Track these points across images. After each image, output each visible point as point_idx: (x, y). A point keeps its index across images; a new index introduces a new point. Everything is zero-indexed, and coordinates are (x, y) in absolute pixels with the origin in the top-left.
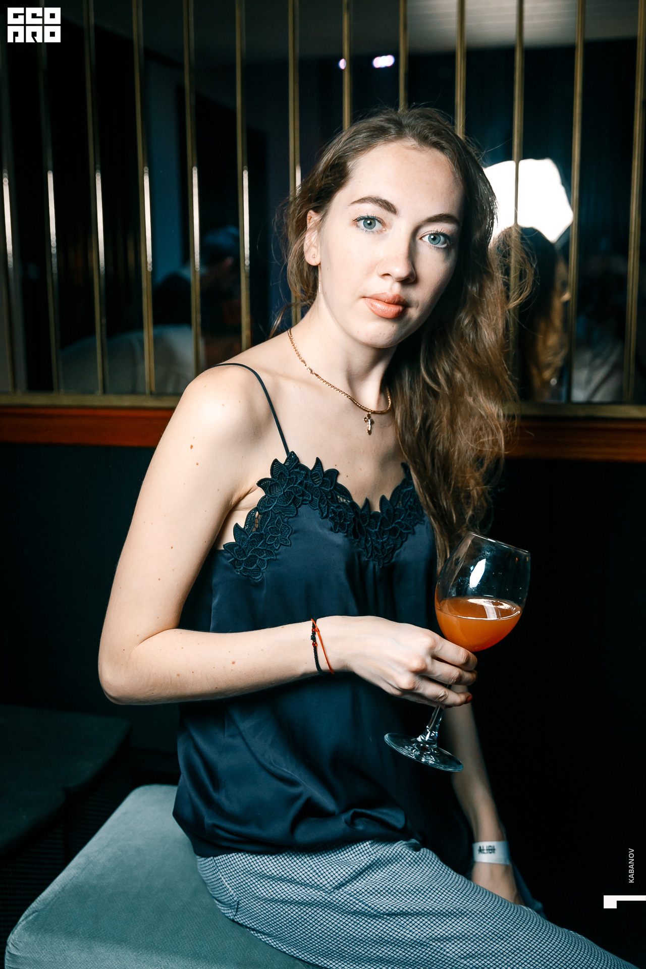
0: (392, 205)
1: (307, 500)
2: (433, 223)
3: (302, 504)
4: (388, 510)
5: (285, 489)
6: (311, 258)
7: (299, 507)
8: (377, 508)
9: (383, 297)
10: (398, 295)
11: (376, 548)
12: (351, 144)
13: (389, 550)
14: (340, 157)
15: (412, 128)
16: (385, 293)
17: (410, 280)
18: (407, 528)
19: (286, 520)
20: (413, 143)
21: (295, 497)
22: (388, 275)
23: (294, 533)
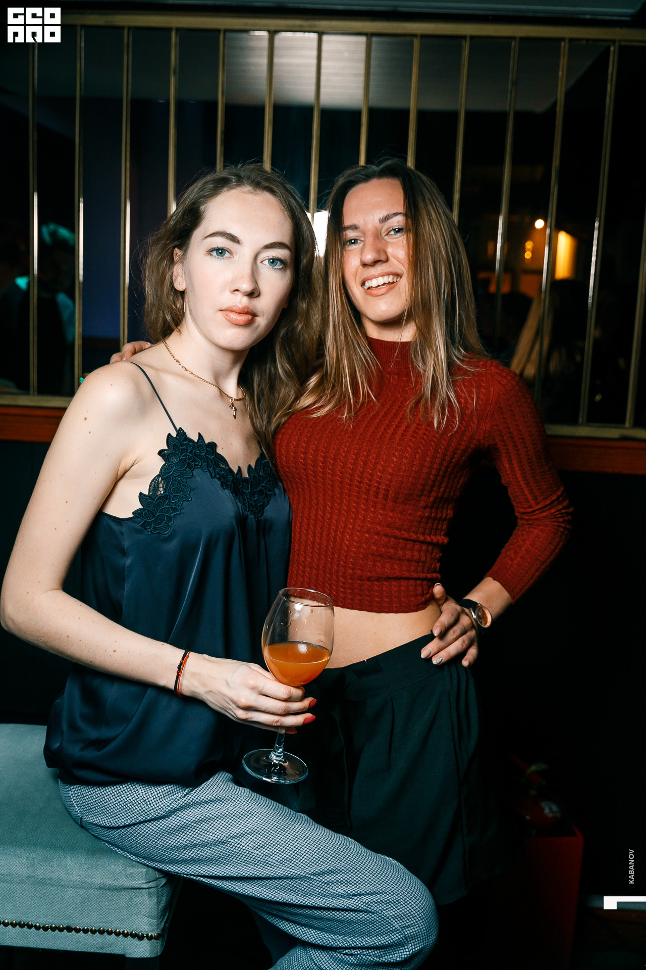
0: (235, 237)
1: (198, 465)
2: (268, 249)
3: (194, 468)
4: (254, 476)
5: (180, 457)
6: (178, 285)
7: (193, 470)
8: (246, 474)
9: (235, 309)
10: (246, 306)
11: (251, 504)
12: (202, 193)
13: (260, 506)
14: (194, 203)
15: (248, 178)
16: (236, 306)
17: (253, 294)
18: (270, 491)
19: (184, 481)
20: (248, 189)
21: (188, 462)
22: (237, 290)
23: (193, 490)
